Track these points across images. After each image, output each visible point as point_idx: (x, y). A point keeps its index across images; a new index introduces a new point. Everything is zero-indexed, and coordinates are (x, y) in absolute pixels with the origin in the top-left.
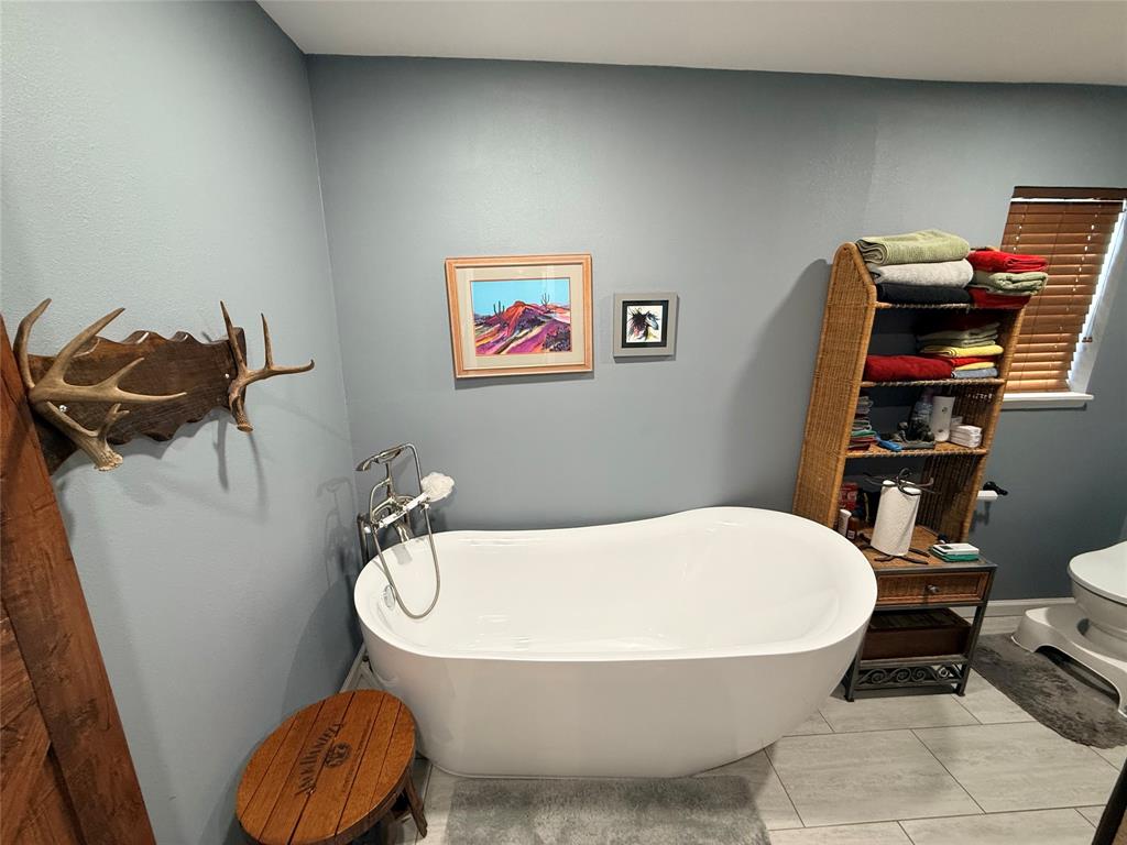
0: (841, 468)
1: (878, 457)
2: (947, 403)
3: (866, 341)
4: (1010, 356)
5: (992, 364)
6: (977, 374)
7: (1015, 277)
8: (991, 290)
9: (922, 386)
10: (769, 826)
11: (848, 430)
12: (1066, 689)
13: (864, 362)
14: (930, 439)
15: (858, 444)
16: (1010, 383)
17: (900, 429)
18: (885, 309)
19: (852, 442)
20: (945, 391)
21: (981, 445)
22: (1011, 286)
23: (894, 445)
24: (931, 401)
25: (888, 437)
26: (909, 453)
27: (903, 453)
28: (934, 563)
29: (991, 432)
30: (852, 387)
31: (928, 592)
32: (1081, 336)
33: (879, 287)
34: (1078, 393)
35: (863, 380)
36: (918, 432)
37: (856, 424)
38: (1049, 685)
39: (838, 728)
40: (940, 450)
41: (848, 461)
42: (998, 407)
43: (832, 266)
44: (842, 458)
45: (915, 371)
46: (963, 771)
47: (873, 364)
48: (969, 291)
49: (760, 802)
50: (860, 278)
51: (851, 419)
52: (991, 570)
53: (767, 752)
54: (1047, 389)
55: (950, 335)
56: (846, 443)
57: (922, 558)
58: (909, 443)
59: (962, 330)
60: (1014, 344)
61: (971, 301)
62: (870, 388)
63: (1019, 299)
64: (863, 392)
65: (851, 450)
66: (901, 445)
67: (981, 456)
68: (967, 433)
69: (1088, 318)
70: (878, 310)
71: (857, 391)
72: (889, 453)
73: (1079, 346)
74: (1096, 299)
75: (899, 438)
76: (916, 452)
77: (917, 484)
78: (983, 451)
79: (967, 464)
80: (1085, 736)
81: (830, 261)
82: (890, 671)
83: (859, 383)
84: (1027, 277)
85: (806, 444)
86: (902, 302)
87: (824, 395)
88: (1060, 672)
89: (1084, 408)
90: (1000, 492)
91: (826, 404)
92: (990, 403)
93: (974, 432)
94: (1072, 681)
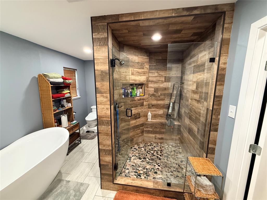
0: (53, 115)
1: (59, 112)
2: (65, 100)
3: (51, 92)
4: (71, 92)
5: (69, 94)
6: (68, 95)
7: (69, 81)
8: (66, 83)
9: (61, 99)
10: (66, 179)
11: (52, 108)
12: (90, 135)
13: (51, 96)
14: (65, 107)
15: (55, 111)
16: (72, 96)
17: (60, 106)
18: (52, 86)
19: (54, 110)
20: (64, 99)
21: (72, 106)
22: (68, 82)
23: (60, 109)
24: (63, 101)
25: (59, 108)
26: (63, 110)
27: (62, 110)
28: (72, 125)
29: (72, 103)
30: (50, 100)
31: (73, 130)
32: (77, 88)
33: (50, 82)
34: (79, 96)
35: (52, 99)
36: (63, 106)
37: (53, 107)
38: (89, 135)
39: (68, 160)
40: (67, 108)
41: (54, 114)
42: (72, 100)
43: (37, 78)
44: (53, 114)
45: (60, 96)
46: (85, 151)
47: (53, 96)
48: (63, 83)
49: (63, 179)
50: (46, 81)
51: (52, 106)
52: (79, 123)
53: (60, 172)
54: (75, 96)
55: (62, 90)
56: (53, 111)
57: (70, 125)
58: (62, 108)
59: (64, 89)
60: (71, 90)
61: (64, 84)
62: (54, 100)
63: (70, 84)
64: (53, 101)
65: (54, 112)
66: (61, 109)
67: (72, 108)
68: (69, 105)
69: (77, 86)
70: (51, 86)
71: (52, 101)
72: (60, 111)
73: (77, 90)
74: (77, 83)
75: (60, 108)
76: (64, 109)
77: (66, 114)
78: (72, 107)
79: (70, 109)
80: (93, 138)
81: (37, 77)
82: (72, 146)
83: (52, 100)
84: (70, 81)
85: (43, 114)
86: (55, 85)
87: (44, 103)
88: (89, 133)
89: (80, 98)
90: (75, 113)
91: (45, 105)
92: (71, 99)
93: (70, 104)
94: (90, 133)
